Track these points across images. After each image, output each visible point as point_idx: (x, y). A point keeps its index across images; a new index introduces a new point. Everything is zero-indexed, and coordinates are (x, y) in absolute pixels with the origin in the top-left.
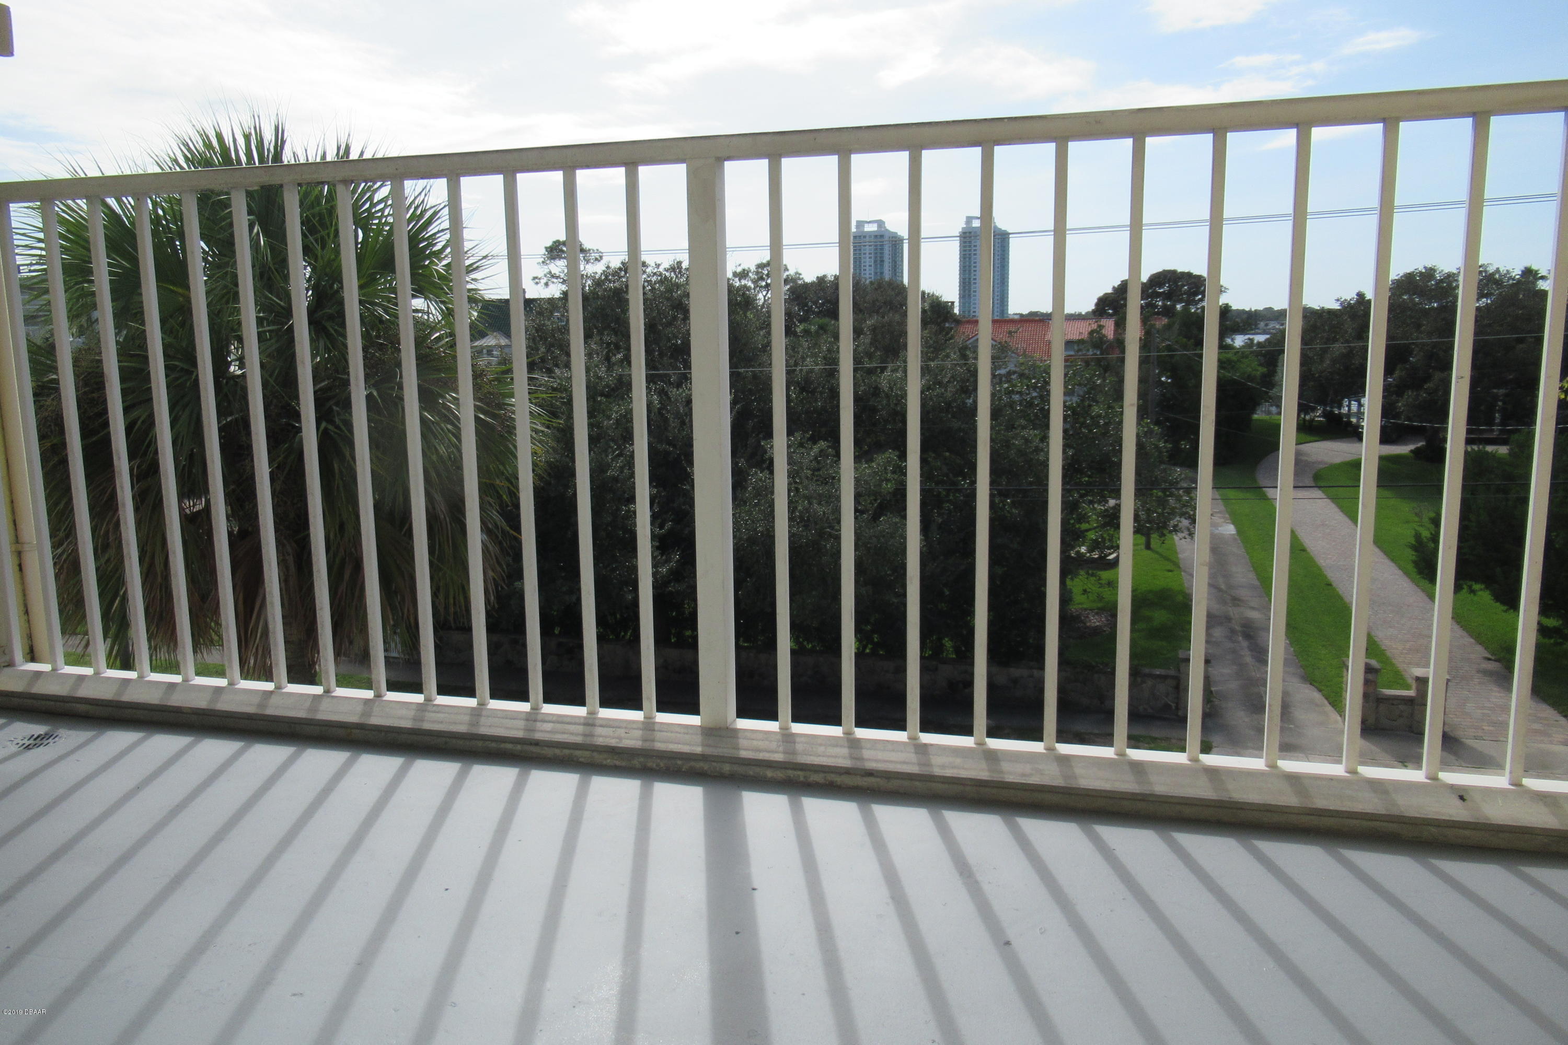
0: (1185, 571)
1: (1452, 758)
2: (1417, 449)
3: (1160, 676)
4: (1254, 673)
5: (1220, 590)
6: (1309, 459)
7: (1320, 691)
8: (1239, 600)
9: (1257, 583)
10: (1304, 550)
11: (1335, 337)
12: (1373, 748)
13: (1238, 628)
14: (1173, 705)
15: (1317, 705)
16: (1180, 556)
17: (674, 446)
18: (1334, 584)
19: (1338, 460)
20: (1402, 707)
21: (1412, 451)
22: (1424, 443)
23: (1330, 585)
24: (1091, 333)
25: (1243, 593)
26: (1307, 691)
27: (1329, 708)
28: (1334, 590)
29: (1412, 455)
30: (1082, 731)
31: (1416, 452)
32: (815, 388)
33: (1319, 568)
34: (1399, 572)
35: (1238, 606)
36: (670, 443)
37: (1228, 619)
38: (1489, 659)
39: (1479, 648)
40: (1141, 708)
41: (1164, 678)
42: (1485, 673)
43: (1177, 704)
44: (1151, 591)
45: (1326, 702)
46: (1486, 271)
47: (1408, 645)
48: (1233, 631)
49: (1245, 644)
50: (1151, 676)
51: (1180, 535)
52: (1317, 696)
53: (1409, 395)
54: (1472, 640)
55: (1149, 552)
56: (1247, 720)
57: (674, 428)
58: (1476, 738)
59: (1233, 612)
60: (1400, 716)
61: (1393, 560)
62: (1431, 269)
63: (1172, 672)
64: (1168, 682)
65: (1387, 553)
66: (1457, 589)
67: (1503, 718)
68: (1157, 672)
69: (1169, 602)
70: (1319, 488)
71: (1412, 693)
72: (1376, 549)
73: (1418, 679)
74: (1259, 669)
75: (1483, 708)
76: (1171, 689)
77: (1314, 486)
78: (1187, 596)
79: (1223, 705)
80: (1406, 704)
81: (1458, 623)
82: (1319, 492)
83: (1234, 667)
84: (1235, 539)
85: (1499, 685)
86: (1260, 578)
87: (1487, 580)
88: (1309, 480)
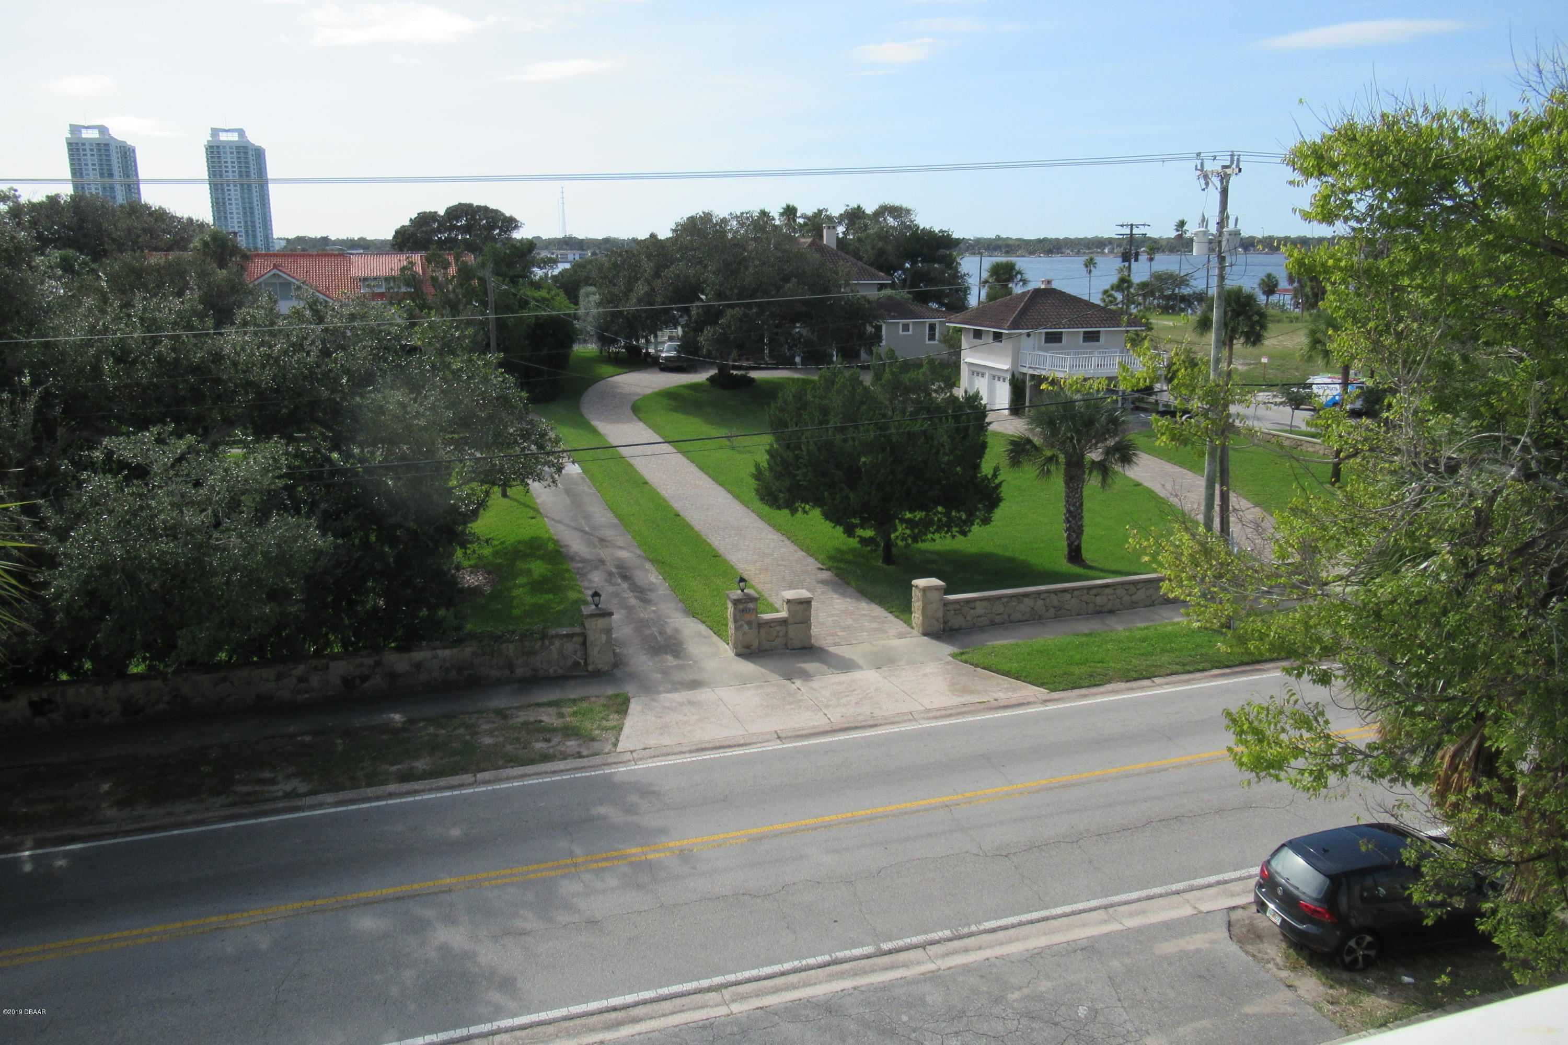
0: (547, 517)
1: (825, 667)
2: (712, 377)
3: (567, 636)
4: (642, 615)
5: (585, 532)
6: (624, 391)
7: (704, 622)
8: (606, 541)
9: (616, 521)
10: (646, 483)
11: (635, 275)
12: (763, 670)
13: (614, 570)
14: (582, 662)
15: (705, 637)
16: (538, 501)
18: (681, 514)
19: (648, 391)
20: (778, 628)
21: (707, 379)
22: (717, 371)
23: (679, 515)
24: (403, 269)
25: (608, 533)
26: (692, 625)
27: (716, 638)
28: (683, 519)
29: (708, 383)
30: (502, 706)
31: (712, 380)
33: (665, 500)
34: (729, 496)
35: (607, 547)
37: (603, 562)
38: (822, 569)
39: (811, 560)
40: (551, 671)
41: (570, 636)
42: (823, 582)
43: (586, 660)
44: (519, 542)
45: (712, 633)
46: (752, 217)
47: (758, 564)
48: (610, 574)
49: (625, 586)
50: (558, 636)
51: (546, 483)
52: (702, 628)
53: (708, 331)
54: (803, 553)
55: (506, 500)
56: (651, 664)
58: (836, 644)
59: (604, 554)
60: (777, 637)
61: (721, 485)
62: (708, 214)
63: (577, 629)
64: (575, 639)
65: (715, 479)
66: (794, 511)
67: (849, 622)
68: (564, 631)
69: (541, 552)
70: (640, 419)
71: (784, 614)
72: (705, 476)
73: (788, 601)
74: (645, 609)
75: (832, 616)
76: (578, 646)
77: (635, 418)
78: (556, 542)
79: (625, 652)
80: (781, 625)
81: (789, 539)
82: (641, 424)
83: (623, 611)
84: (583, 478)
85: (836, 592)
86: (618, 516)
87: (819, 502)
88: (629, 412)
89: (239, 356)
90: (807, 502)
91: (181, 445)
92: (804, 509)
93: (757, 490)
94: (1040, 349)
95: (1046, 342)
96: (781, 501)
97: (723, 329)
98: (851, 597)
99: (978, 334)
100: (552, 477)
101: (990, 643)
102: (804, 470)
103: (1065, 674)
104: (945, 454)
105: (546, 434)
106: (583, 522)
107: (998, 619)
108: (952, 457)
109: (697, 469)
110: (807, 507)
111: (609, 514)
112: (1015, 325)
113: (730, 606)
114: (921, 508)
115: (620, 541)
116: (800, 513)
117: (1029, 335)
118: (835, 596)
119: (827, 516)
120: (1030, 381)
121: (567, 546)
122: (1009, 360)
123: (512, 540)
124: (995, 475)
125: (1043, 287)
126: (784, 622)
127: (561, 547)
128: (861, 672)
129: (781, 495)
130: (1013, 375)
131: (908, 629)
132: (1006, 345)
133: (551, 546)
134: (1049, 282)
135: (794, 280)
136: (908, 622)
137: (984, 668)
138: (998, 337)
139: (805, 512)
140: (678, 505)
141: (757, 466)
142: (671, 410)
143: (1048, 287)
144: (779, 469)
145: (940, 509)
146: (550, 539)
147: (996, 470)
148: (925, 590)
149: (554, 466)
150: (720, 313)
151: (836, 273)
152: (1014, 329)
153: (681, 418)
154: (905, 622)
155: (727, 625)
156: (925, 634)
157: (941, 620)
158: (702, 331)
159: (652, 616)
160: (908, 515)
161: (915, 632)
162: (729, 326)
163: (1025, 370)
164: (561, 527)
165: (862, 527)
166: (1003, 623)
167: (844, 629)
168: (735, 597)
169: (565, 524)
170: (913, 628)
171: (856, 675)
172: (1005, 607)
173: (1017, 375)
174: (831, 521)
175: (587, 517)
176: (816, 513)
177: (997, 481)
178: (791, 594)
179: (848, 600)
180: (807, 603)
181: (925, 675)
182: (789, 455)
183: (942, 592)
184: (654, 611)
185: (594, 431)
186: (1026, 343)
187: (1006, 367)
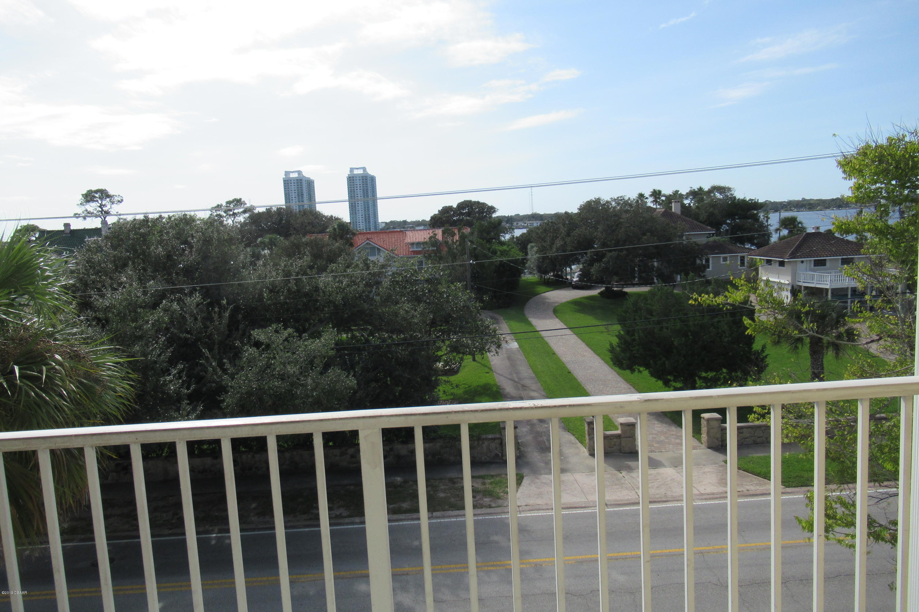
0: (495, 372)
2: (601, 292)
3: (492, 439)
4: (539, 429)
5: (515, 381)
6: (550, 301)
7: (574, 435)
8: (525, 386)
9: (533, 375)
10: (554, 354)
11: (556, 235)
14: (500, 454)
15: (573, 444)
16: (492, 363)
17: (191, 334)
18: (571, 372)
19: (564, 300)
20: (615, 440)
21: (599, 293)
22: (604, 288)
23: (570, 373)
24: (431, 238)
25: (527, 382)
26: (567, 436)
27: (579, 445)
28: (572, 375)
29: (599, 295)
30: (453, 477)
31: (601, 293)
32: (279, 290)
33: (563, 364)
34: (602, 362)
35: (526, 390)
36: (188, 332)
40: (483, 458)
41: (494, 439)
43: (502, 453)
44: (478, 386)
45: (577, 441)
46: (624, 199)
50: (487, 439)
51: (492, 354)
52: (572, 438)
53: (596, 266)
55: (475, 363)
56: (539, 457)
57: (191, 323)
60: (615, 445)
61: (598, 355)
62: (598, 199)
63: (498, 436)
64: (497, 441)
65: (595, 351)
66: (633, 371)
67: (662, 438)
68: (490, 436)
69: (489, 392)
70: (557, 317)
71: (619, 432)
72: (589, 350)
73: (621, 424)
74: (541, 426)
75: (653, 434)
76: (498, 445)
77: (554, 316)
78: (498, 387)
79: (526, 450)
80: (617, 438)
81: (634, 387)
82: (557, 319)
83: (528, 427)
84: (519, 351)
85: (658, 420)
86: (535, 372)
87: (647, 366)
88: (551, 313)
89: (326, 288)
90: (641, 366)
91: (286, 334)
92: (639, 369)
93: (611, 359)
94: (811, 270)
95: (815, 266)
96: (624, 366)
97: (605, 264)
98: (666, 423)
99: (769, 262)
100: (496, 350)
101: (751, 455)
102: (637, 347)
103: (797, 476)
104: (726, 337)
105: (489, 327)
106: (515, 375)
107: (759, 440)
108: (730, 339)
109: (586, 346)
110: (641, 369)
111: (530, 371)
112: (793, 255)
113: (586, 425)
114: (712, 370)
115: (534, 387)
116: (636, 373)
117: (802, 262)
118: (656, 422)
119: (652, 375)
120: (804, 290)
121: (503, 389)
122: (789, 278)
123: (475, 385)
124: (763, 351)
125: (813, 231)
126: (618, 436)
127: (500, 389)
128: (664, 469)
129: (624, 362)
130: (793, 287)
131: (700, 444)
132: (787, 268)
133: (495, 389)
134: (818, 228)
135: (649, 234)
136: (699, 440)
137: (744, 471)
138: (782, 264)
139: (640, 372)
140: (570, 367)
141: (611, 345)
142: (575, 311)
143: (817, 231)
144: (623, 346)
145: (724, 370)
146: (495, 385)
147: (764, 347)
148: (708, 420)
149: (496, 344)
150: (603, 255)
151: (676, 229)
152: (792, 258)
153: (582, 315)
154: (698, 440)
155: (585, 437)
156: (709, 448)
157: (720, 440)
158: (593, 266)
159: (544, 430)
160: (704, 374)
161: (703, 446)
162: (609, 262)
163: (800, 284)
164: (502, 378)
165: (675, 381)
166: (763, 443)
167: (658, 442)
168: (589, 421)
169: (505, 377)
170: (702, 444)
171: (662, 470)
172: (763, 432)
173: (795, 287)
174: (655, 377)
175: (517, 373)
176: (646, 373)
177: (764, 354)
178: (622, 420)
179: (664, 425)
180: (632, 426)
181: (704, 473)
182: (628, 338)
183: (720, 421)
184: (546, 427)
185: (530, 324)
186: (801, 266)
187: (787, 282)
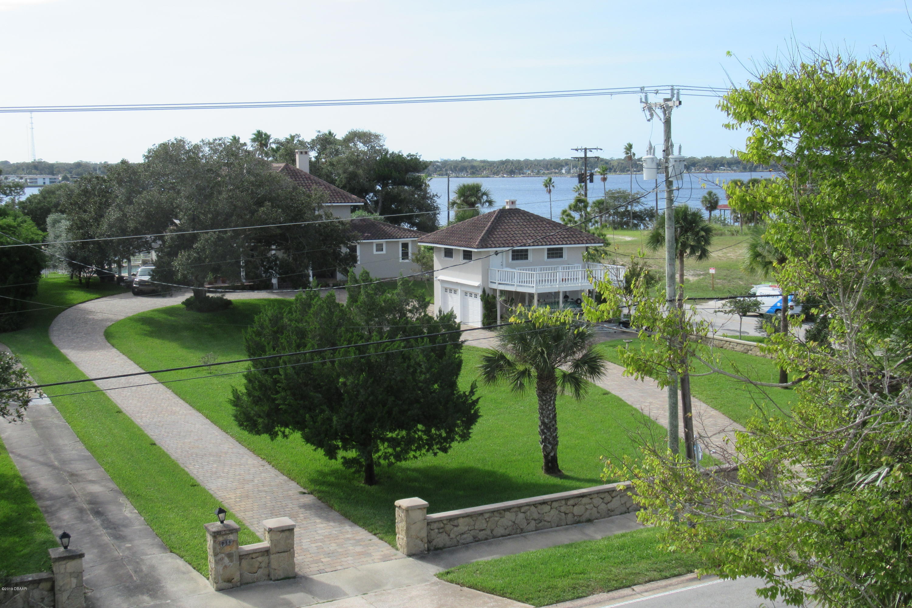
0: (12, 453)
1: (310, 597)
2: (187, 300)
3: (33, 582)
4: (116, 553)
5: (54, 468)
6: (96, 317)
7: (182, 557)
8: (76, 475)
9: (88, 454)
10: (119, 412)
11: (106, 201)
12: (245, 604)
13: (85, 506)
15: (184, 573)
16: (3, 436)
18: (157, 442)
19: (121, 317)
20: (260, 559)
21: (183, 303)
22: (192, 295)
23: (154, 444)
25: (79, 467)
26: (170, 560)
27: (195, 573)
28: (160, 448)
29: (184, 306)
31: (187, 303)
33: (139, 429)
34: (208, 421)
35: (78, 481)
37: (73, 498)
38: (304, 493)
39: (293, 484)
41: (37, 583)
42: (306, 507)
45: (190, 568)
46: (224, 143)
47: (238, 492)
48: (81, 511)
49: (97, 522)
50: (23, 583)
51: (10, 418)
52: (180, 563)
53: (183, 255)
54: (285, 478)
58: (320, 572)
59: (75, 489)
60: (259, 568)
61: (199, 410)
62: (181, 141)
63: (45, 575)
64: (43, 585)
65: (192, 405)
66: (273, 435)
67: (333, 547)
68: (30, 577)
69: (6, 491)
70: (113, 346)
71: (266, 544)
72: (181, 402)
73: (270, 530)
74: (119, 547)
75: (316, 541)
76: (45, 593)
77: (109, 345)
78: (23, 480)
79: (98, 595)
80: (262, 556)
81: (269, 463)
82: (114, 350)
83: (96, 551)
84: (53, 410)
85: (320, 517)
86: (89, 448)
87: (299, 425)
88: (101, 339)
90: (287, 426)
92: (283, 433)
93: (235, 416)
94: (508, 266)
95: (513, 259)
96: (260, 427)
97: (198, 253)
98: (334, 521)
99: (449, 253)
100: (18, 412)
101: (474, 561)
102: (283, 394)
103: (549, 587)
104: (421, 372)
105: (10, 367)
106: (52, 456)
107: (481, 535)
108: (428, 376)
109: (173, 395)
110: (287, 430)
111: (80, 446)
112: (484, 244)
113: (209, 538)
114: (401, 427)
115: (92, 475)
116: (280, 437)
117: (497, 253)
118: (318, 521)
119: (308, 439)
120: (500, 296)
121: (34, 483)
122: (480, 277)
124: (472, 392)
125: (507, 207)
126: (266, 552)
127: (28, 484)
128: (347, 600)
129: (260, 420)
130: (484, 291)
131: (393, 551)
132: (475, 264)
133: (16, 484)
134: (513, 203)
135: (268, 203)
136: (394, 546)
137: (470, 587)
138: (468, 256)
139: (285, 436)
140: (153, 434)
141: (235, 392)
142: (145, 335)
143: (513, 207)
144: (257, 394)
145: (420, 426)
146: (16, 476)
147: (473, 387)
148: (408, 510)
149: (18, 398)
150: (194, 238)
151: (309, 197)
152: (483, 247)
153: (156, 342)
154: (390, 544)
155: (206, 559)
156: (410, 555)
157: (426, 540)
158: (176, 255)
159: (127, 553)
160: (390, 435)
161: (400, 554)
162: (204, 250)
163: (494, 286)
164: (29, 463)
165: (345, 449)
166: (486, 539)
167: (328, 554)
168: (214, 530)
169: (32, 460)
170: (397, 549)
171: (342, 602)
172: (487, 522)
173: (487, 291)
174: (313, 443)
175: (57, 451)
176: (297, 436)
177: (474, 398)
178: (273, 523)
179: (332, 524)
180: (290, 530)
181: (411, 598)
182: (267, 380)
183: (425, 511)
184: (129, 548)
185: (64, 360)
186: (495, 260)
187: (477, 284)
